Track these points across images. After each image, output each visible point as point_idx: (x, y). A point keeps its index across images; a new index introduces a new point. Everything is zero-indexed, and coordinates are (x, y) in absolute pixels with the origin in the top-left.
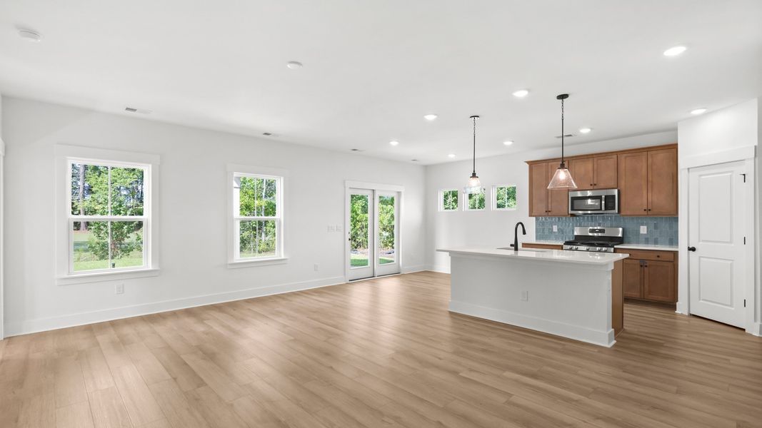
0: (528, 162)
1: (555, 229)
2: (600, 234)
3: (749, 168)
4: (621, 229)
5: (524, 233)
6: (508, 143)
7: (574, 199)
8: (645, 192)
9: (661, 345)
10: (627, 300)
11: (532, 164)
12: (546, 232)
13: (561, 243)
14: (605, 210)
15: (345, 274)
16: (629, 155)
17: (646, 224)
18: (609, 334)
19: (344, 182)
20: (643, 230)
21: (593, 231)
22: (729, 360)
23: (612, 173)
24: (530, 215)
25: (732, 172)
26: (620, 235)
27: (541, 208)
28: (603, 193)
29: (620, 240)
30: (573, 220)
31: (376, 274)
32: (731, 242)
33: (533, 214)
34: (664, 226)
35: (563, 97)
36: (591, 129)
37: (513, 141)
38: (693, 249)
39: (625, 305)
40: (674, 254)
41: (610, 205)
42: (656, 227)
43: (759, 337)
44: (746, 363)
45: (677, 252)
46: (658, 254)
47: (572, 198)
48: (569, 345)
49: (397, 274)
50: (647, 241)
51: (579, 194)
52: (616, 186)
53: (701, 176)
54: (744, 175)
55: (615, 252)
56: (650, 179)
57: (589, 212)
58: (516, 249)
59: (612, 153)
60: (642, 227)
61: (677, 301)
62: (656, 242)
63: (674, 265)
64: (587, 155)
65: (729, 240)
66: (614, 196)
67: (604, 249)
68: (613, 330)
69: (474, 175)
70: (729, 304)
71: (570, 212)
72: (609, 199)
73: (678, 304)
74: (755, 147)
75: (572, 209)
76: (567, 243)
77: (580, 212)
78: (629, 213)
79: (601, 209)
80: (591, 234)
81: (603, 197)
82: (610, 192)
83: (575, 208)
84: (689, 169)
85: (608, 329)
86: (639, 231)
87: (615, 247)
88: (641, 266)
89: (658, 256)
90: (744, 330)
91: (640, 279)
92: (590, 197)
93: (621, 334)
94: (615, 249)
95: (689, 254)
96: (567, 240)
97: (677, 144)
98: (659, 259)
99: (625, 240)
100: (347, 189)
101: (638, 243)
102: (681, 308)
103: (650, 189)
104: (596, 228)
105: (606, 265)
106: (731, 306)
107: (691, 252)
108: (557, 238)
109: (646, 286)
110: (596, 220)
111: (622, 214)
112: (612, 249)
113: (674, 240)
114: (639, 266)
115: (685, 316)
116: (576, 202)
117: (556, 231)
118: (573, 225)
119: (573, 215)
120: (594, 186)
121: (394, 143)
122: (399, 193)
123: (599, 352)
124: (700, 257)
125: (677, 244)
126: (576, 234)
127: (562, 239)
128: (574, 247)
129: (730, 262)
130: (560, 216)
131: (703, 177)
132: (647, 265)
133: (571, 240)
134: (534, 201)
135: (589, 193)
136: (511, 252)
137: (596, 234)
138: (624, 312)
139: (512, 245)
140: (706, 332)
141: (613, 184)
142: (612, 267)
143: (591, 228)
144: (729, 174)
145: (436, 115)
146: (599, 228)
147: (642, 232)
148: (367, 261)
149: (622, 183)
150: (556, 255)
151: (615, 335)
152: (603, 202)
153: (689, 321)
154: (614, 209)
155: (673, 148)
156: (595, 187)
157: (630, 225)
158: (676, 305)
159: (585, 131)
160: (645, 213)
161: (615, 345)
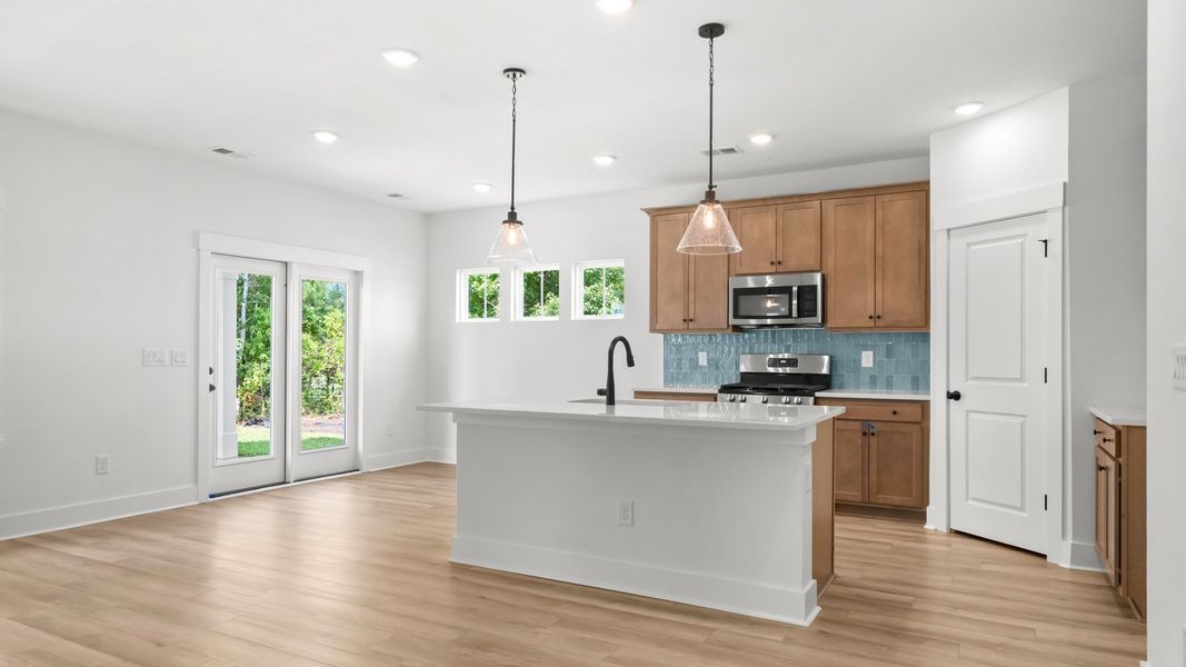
0: (648, 211)
1: (703, 359)
2: (788, 370)
3: (1052, 227)
4: (826, 358)
5: (631, 363)
6: (604, 161)
7: (739, 293)
8: (870, 279)
9: (905, 608)
10: (841, 507)
11: (656, 214)
12: (686, 365)
13: (714, 390)
14: (799, 316)
15: (196, 481)
16: (844, 201)
17: (874, 348)
18: (807, 595)
19: (196, 236)
20: (867, 359)
21: (775, 363)
22: (1033, 630)
23: (811, 240)
24: (653, 330)
25: (1025, 235)
26: (825, 371)
27: (672, 313)
28: (794, 282)
29: (825, 382)
30: (738, 341)
31: (292, 476)
32: (1021, 380)
33: (658, 327)
34: (904, 350)
35: (712, 30)
36: (774, 136)
37: (614, 157)
38: (955, 396)
39: (836, 517)
40: (923, 407)
41: (807, 305)
42: (889, 354)
43: (1070, 569)
44: (1063, 633)
45: (928, 402)
46: (895, 409)
47: (735, 290)
48: (723, 631)
49: (352, 473)
50: (873, 382)
51: (751, 283)
52: (819, 268)
53: (968, 245)
54: (1045, 241)
55: (815, 403)
56: (879, 252)
57: (769, 321)
58: (611, 401)
59: (812, 196)
60: (864, 353)
61: (928, 504)
62: (889, 385)
63: (922, 429)
64: (764, 199)
65: (1018, 377)
66: (816, 286)
67: (796, 399)
68: (815, 581)
69: (512, 218)
70: (1019, 506)
71: (733, 322)
72: (806, 293)
73: (930, 510)
74: (1065, 184)
75: (736, 316)
76: (726, 389)
77: (753, 322)
78: (842, 324)
79: (790, 316)
80: (771, 370)
81: (795, 289)
82: (806, 280)
83: (742, 313)
84: (949, 230)
85: (804, 584)
86: (860, 362)
87: (817, 394)
88: (864, 434)
89: (895, 413)
90: (1044, 556)
91: (863, 459)
92: (770, 290)
93: (831, 588)
94: (816, 398)
95: (948, 404)
96: (726, 383)
97: (927, 183)
98: (895, 418)
99: (835, 381)
100: (205, 255)
101: (857, 387)
102: (935, 520)
103: (879, 275)
104: (780, 356)
105: (802, 431)
106: (1022, 509)
107: (952, 401)
108: (705, 381)
109: (874, 477)
110: (781, 341)
111: (829, 326)
112: (812, 399)
113: (921, 379)
114: (860, 435)
115: (941, 534)
116: (742, 299)
117: (705, 363)
118: (737, 351)
119: (737, 329)
120: (777, 266)
121: (326, 138)
122: (358, 274)
123: (787, 640)
124: (968, 411)
125: (927, 388)
126: (743, 369)
127: (717, 382)
128: (740, 397)
129: (1020, 420)
130: (711, 332)
131: (973, 248)
132: (875, 431)
133: (734, 382)
134: (661, 299)
135: (769, 282)
136: (600, 409)
137: (780, 370)
138: (836, 534)
139: (600, 392)
140: (983, 567)
141: (812, 262)
142: (811, 437)
143: (772, 356)
144: (1020, 240)
145: (414, 53)
146: (786, 356)
147: (864, 364)
148: (265, 444)
149: (830, 261)
150: (703, 413)
151: (819, 591)
152: (795, 302)
153: (948, 545)
154: (815, 315)
155: (920, 190)
156: (780, 269)
157: (844, 348)
158: (925, 513)
159: (761, 140)
160: (871, 323)
161: (819, 619)
